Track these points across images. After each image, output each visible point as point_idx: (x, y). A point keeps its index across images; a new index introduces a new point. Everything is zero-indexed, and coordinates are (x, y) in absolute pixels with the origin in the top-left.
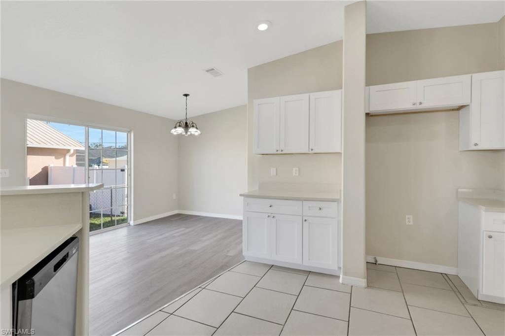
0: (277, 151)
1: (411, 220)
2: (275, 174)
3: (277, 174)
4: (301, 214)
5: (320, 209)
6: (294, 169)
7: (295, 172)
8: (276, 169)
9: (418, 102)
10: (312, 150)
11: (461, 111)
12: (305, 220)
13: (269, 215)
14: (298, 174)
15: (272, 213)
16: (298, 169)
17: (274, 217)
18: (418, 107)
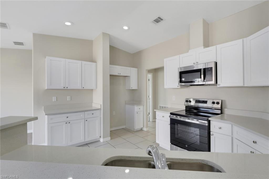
0: (64, 88)
1: (115, 113)
2: (56, 100)
3: (57, 100)
4: (84, 118)
5: (93, 114)
6: (68, 97)
7: (68, 98)
8: (56, 97)
9: (119, 73)
10: (83, 88)
11: (126, 77)
12: (86, 120)
13: (66, 122)
14: (70, 100)
15: (67, 121)
16: (70, 97)
17: (69, 123)
18: (119, 75)
